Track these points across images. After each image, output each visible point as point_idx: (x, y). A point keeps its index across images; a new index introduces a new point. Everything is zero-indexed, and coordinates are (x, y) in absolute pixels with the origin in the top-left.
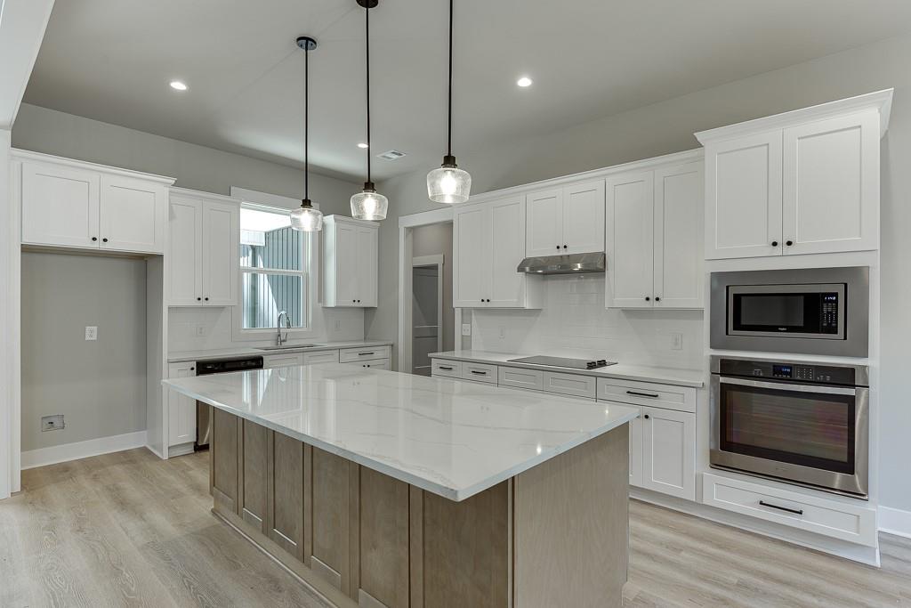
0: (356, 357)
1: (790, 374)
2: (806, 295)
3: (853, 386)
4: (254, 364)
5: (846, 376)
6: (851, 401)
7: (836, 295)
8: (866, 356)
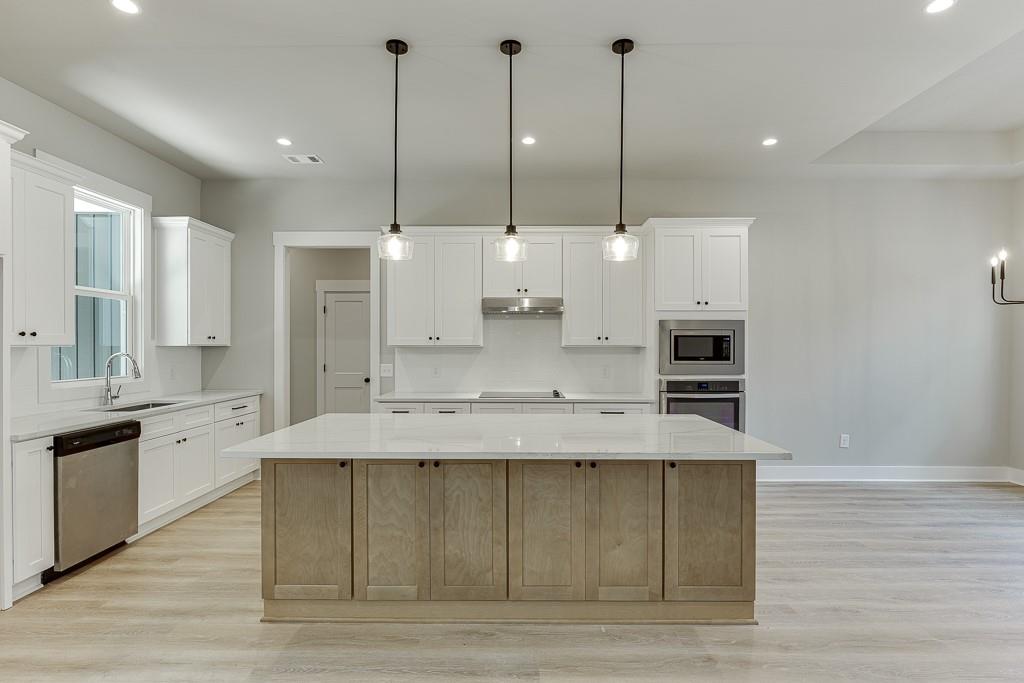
0: (229, 413)
1: (707, 387)
2: (713, 336)
3: (738, 392)
4: (130, 432)
5: (734, 386)
6: (736, 401)
7: (729, 337)
8: (743, 373)
